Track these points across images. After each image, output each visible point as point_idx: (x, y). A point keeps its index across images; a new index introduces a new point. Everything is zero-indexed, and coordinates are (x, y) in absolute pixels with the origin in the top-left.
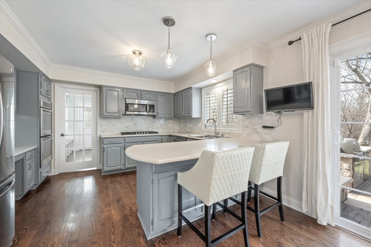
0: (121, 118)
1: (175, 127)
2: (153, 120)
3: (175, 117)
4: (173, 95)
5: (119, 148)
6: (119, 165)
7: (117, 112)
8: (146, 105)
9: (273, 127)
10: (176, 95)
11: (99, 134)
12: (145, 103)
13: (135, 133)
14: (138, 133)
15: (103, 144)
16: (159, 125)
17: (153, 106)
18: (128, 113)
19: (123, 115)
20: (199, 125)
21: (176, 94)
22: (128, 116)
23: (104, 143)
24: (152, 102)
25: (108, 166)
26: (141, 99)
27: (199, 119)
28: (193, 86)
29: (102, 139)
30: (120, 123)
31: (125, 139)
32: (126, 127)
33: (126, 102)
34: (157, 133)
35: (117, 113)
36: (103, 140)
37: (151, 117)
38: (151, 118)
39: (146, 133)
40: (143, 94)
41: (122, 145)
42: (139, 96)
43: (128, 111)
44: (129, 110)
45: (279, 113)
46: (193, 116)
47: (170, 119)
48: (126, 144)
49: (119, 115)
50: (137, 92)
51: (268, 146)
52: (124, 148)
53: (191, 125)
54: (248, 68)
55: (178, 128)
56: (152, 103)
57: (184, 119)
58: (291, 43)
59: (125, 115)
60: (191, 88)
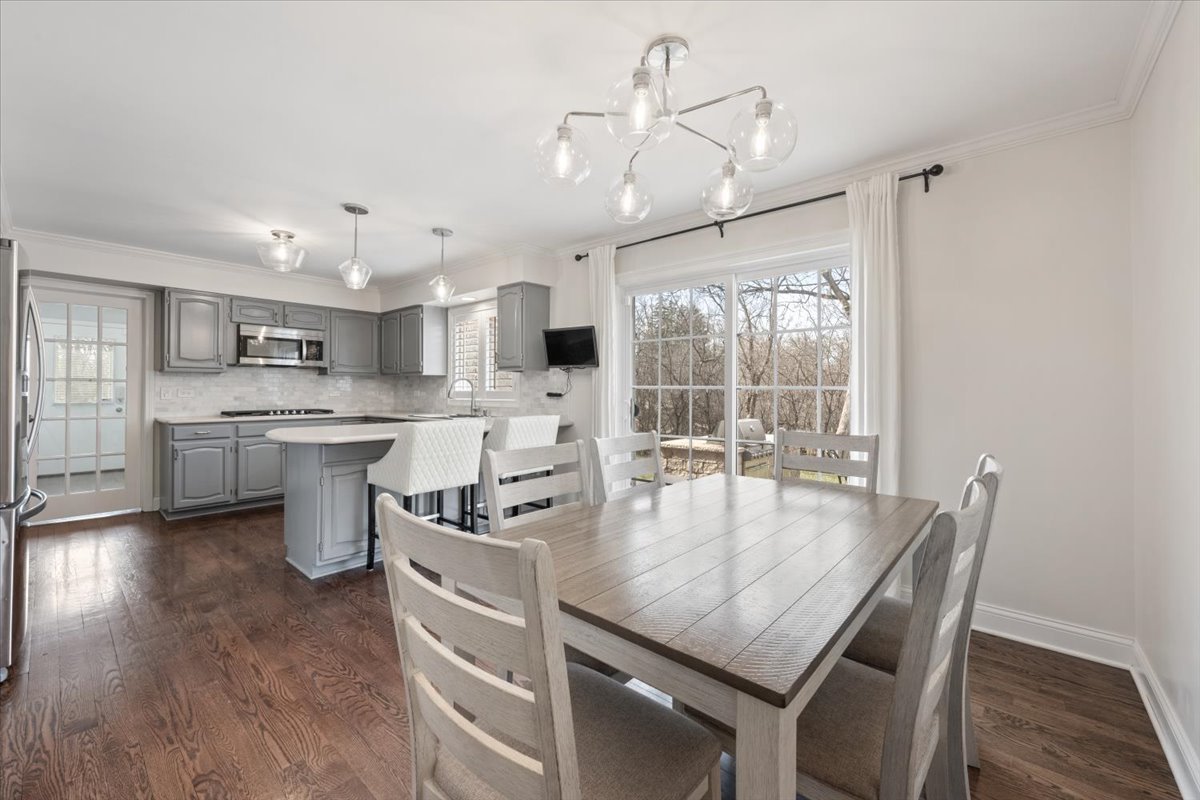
0: (222, 375)
1: (384, 398)
2: (317, 380)
3: (383, 374)
4: (376, 318)
5: (220, 450)
6: (219, 494)
7: (212, 357)
8: (300, 343)
9: (560, 395)
10: (385, 318)
11: (151, 415)
12: (295, 338)
13: (267, 413)
14: (275, 412)
15: (173, 440)
16: (336, 394)
17: (320, 344)
18: (243, 360)
19: (229, 365)
20: (443, 393)
21: (383, 317)
22: (243, 369)
23: (176, 438)
24: (313, 333)
25: (187, 495)
26: (284, 327)
27: (439, 380)
28: (424, 304)
29: (171, 427)
30: (218, 386)
31: (237, 427)
32: (236, 399)
33: (242, 333)
34: (331, 412)
35: (213, 360)
36: (173, 429)
37: (312, 372)
38: (314, 376)
39: (298, 412)
40: (291, 314)
41: (229, 443)
42: (279, 318)
43: (246, 355)
44: (249, 354)
45: (568, 370)
46: (426, 372)
47: (370, 377)
48: (240, 440)
49: (218, 366)
50: (273, 307)
51: (513, 421)
52: (233, 450)
53: (424, 394)
54: (518, 289)
55: (392, 401)
56: (314, 336)
57: (407, 378)
58: (578, 258)
59: (237, 364)
60: (421, 306)
